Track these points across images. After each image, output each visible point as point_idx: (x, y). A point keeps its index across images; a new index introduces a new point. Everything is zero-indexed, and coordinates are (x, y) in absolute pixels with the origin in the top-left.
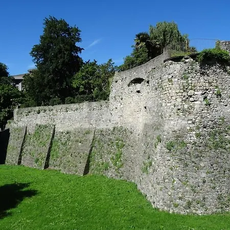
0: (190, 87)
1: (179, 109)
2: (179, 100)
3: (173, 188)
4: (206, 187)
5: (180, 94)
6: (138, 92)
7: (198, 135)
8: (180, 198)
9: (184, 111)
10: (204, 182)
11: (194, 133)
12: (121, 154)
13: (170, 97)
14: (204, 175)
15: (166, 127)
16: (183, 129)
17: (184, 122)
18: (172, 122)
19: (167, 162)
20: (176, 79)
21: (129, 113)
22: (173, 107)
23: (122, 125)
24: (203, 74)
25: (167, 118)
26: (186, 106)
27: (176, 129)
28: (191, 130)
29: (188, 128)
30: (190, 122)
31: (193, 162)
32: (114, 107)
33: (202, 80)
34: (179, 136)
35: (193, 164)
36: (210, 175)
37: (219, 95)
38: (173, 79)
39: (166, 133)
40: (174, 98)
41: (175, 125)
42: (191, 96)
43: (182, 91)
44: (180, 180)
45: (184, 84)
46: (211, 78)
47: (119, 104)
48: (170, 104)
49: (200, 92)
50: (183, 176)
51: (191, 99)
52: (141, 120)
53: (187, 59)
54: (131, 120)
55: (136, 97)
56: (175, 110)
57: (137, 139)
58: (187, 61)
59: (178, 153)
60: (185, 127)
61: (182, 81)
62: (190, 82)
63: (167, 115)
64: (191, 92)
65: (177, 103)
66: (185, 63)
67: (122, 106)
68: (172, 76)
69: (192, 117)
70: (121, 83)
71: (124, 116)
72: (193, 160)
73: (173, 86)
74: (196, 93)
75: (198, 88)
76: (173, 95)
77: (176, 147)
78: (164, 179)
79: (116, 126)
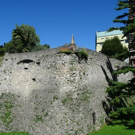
0: (74, 69)
1: (68, 80)
2: (69, 75)
3: (67, 125)
4: (83, 121)
5: (69, 72)
6: (26, 69)
7: (78, 94)
8: (72, 130)
9: (71, 81)
10: (82, 119)
11: (76, 93)
12: (11, 112)
13: (63, 74)
14: (81, 115)
15: (61, 91)
16: (70, 91)
17: (71, 87)
18: (65, 88)
19: (62, 111)
20: (67, 64)
21: (17, 83)
22: (65, 79)
23: (11, 92)
24: (79, 63)
25: (62, 85)
26: (72, 79)
27: (67, 91)
28: (75, 92)
29: (73, 91)
30: (74, 87)
31: (76, 109)
32: (3, 78)
33: (79, 66)
34: (69, 95)
35: (77, 110)
36: (84, 115)
37: (84, 74)
38: (65, 64)
39: (61, 94)
40: (65, 74)
41: (67, 89)
42: (74, 74)
43: (70, 70)
44: (71, 120)
45: (71, 67)
46: (82, 65)
47: (8, 76)
48: (63, 77)
49: (78, 72)
50: (72, 117)
51: (74, 75)
52: (27, 87)
53: (73, 54)
54: (18, 87)
55: (24, 72)
56: (66, 81)
57: (24, 101)
58: (73, 55)
59: (69, 105)
60: (72, 90)
61: (70, 65)
62: (74, 66)
63: (62, 83)
64: (74, 72)
65: (67, 77)
66: (72, 56)
67: (10, 78)
68: (65, 62)
69: (75, 85)
70: (11, 61)
71: (12, 85)
72: (76, 107)
73: (65, 67)
74: (76, 72)
75: (77, 70)
76: (65, 72)
77: (67, 101)
78: (61, 121)
79: (5, 92)
